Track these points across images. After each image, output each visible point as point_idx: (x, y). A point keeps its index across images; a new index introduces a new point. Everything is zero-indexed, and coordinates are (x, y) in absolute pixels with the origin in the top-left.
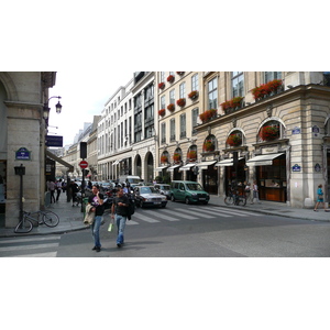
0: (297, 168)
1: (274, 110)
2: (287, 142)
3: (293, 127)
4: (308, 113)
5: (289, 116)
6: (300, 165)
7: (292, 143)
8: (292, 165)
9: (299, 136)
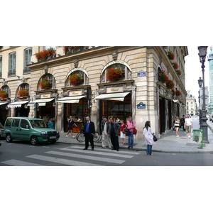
0: (142, 106)
1: (120, 55)
2: (132, 83)
3: (139, 70)
4: (150, 60)
5: (135, 61)
6: (145, 103)
7: (137, 84)
8: (138, 103)
9: (145, 78)
